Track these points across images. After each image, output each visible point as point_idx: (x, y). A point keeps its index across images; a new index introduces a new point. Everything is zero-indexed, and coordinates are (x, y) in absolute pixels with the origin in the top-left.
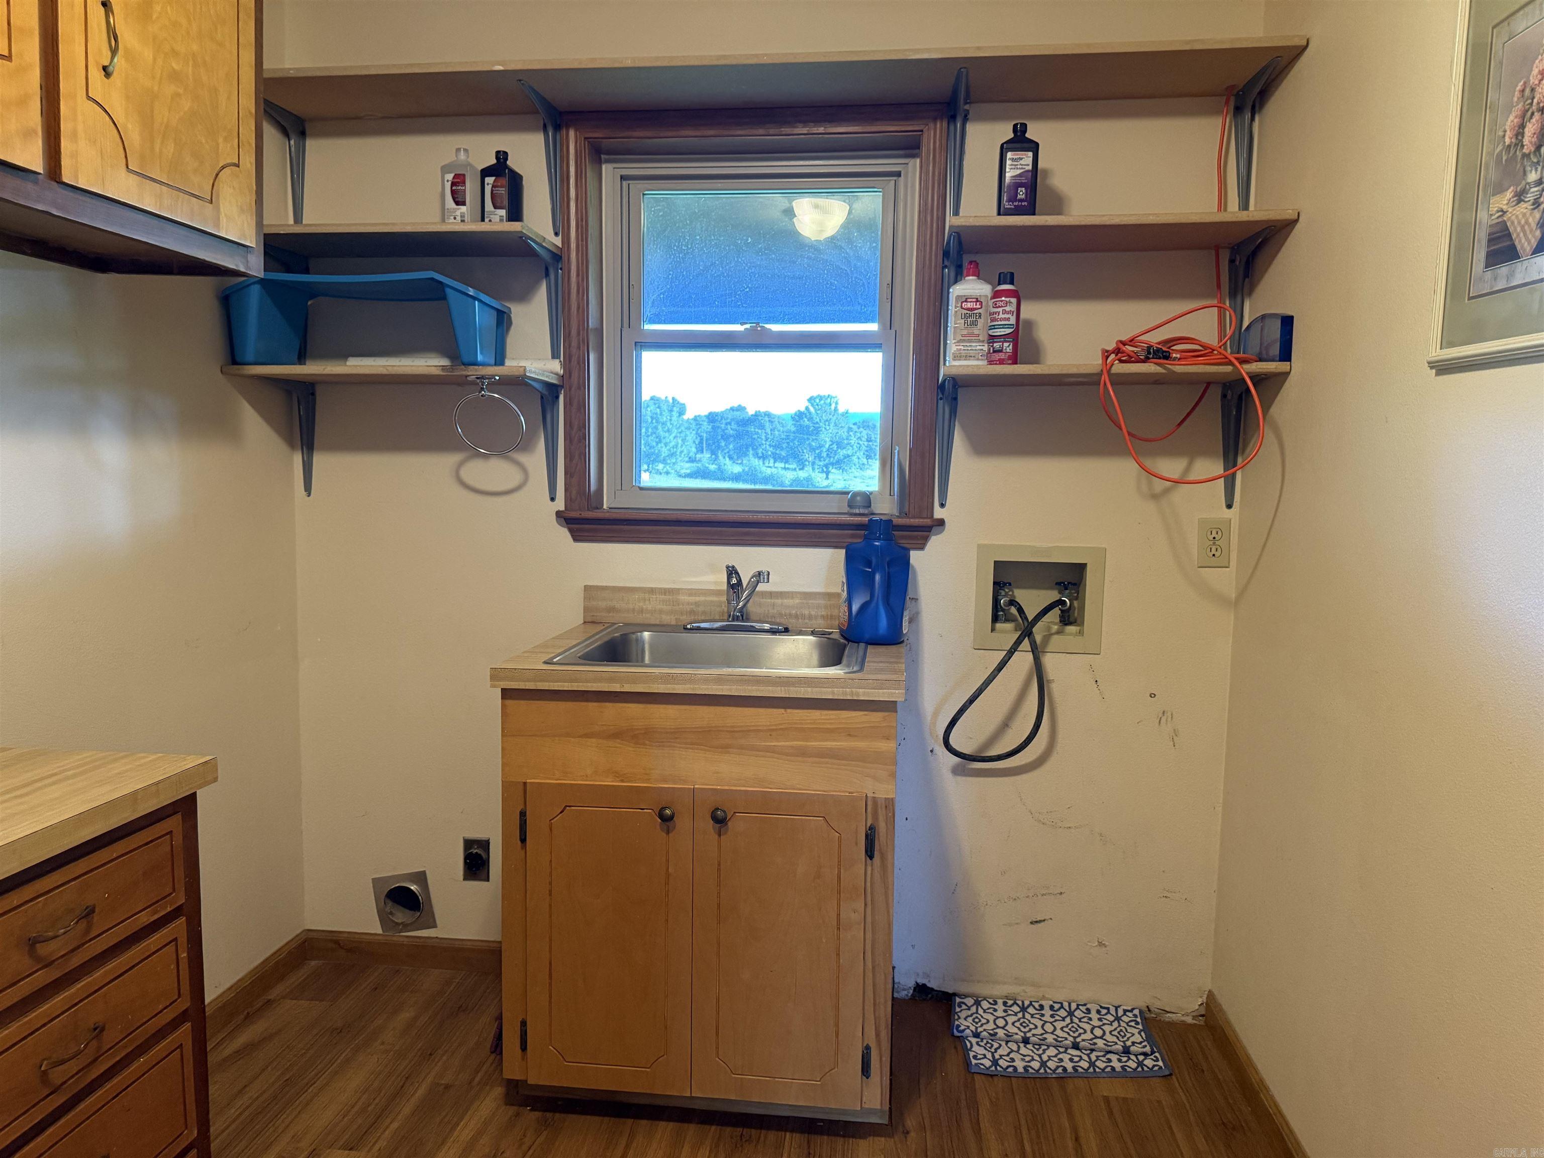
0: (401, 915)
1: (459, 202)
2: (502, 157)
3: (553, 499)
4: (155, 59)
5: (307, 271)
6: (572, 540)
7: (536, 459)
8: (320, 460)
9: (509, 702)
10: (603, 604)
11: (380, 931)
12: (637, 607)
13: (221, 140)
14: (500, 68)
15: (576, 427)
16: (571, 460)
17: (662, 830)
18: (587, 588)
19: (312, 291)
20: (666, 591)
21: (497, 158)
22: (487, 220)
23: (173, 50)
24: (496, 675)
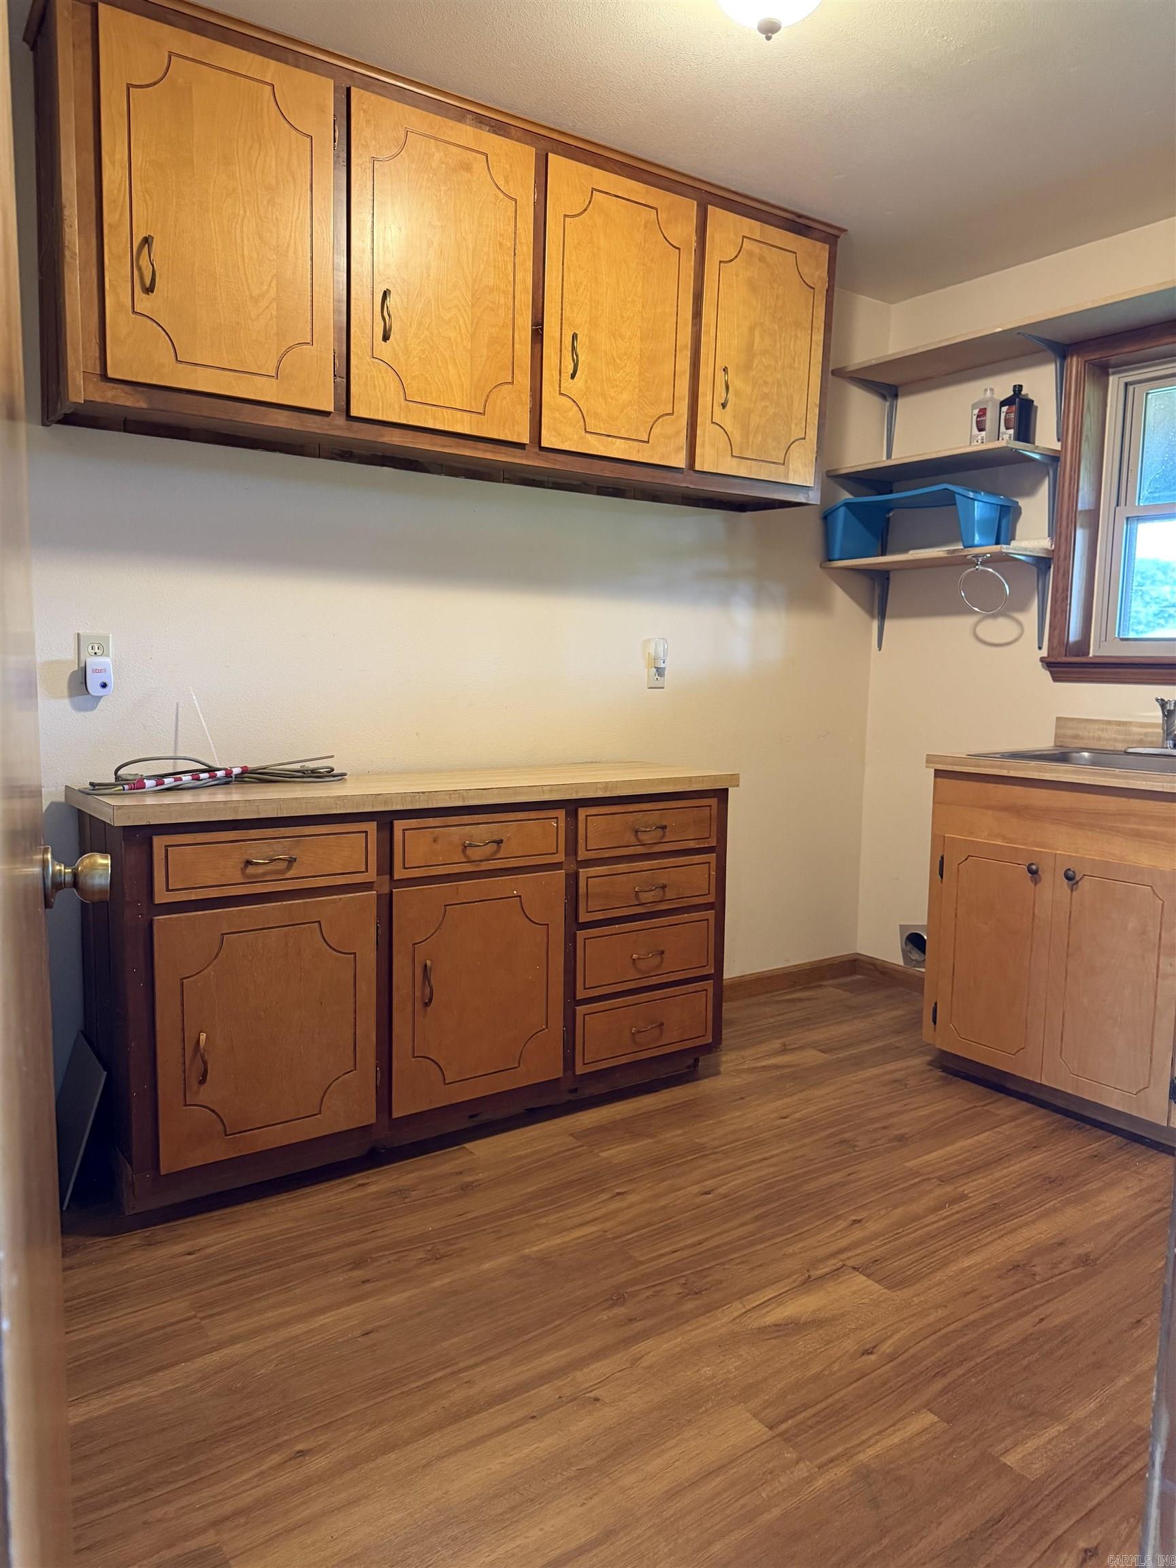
0: (916, 955)
1: (980, 430)
2: (1017, 389)
3: (1040, 648)
4: (753, 391)
5: (891, 492)
6: (1050, 678)
7: (1030, 618)
8: (888, 624)
9: (939, 780)
10: (1069, 732)
11: (902, 964)
12: (1096, 735)
13: (793, 427)
14: (1000, 330)
15: (1060, 591)
16: (1055, 617)
17: (1032, 881)
18: (1058, 719)
19: (887, 507)
20: (1120, 723)
21: (1014, 391)
22: (1000, 439)
23: (765, 382)
24: (930, 759)
